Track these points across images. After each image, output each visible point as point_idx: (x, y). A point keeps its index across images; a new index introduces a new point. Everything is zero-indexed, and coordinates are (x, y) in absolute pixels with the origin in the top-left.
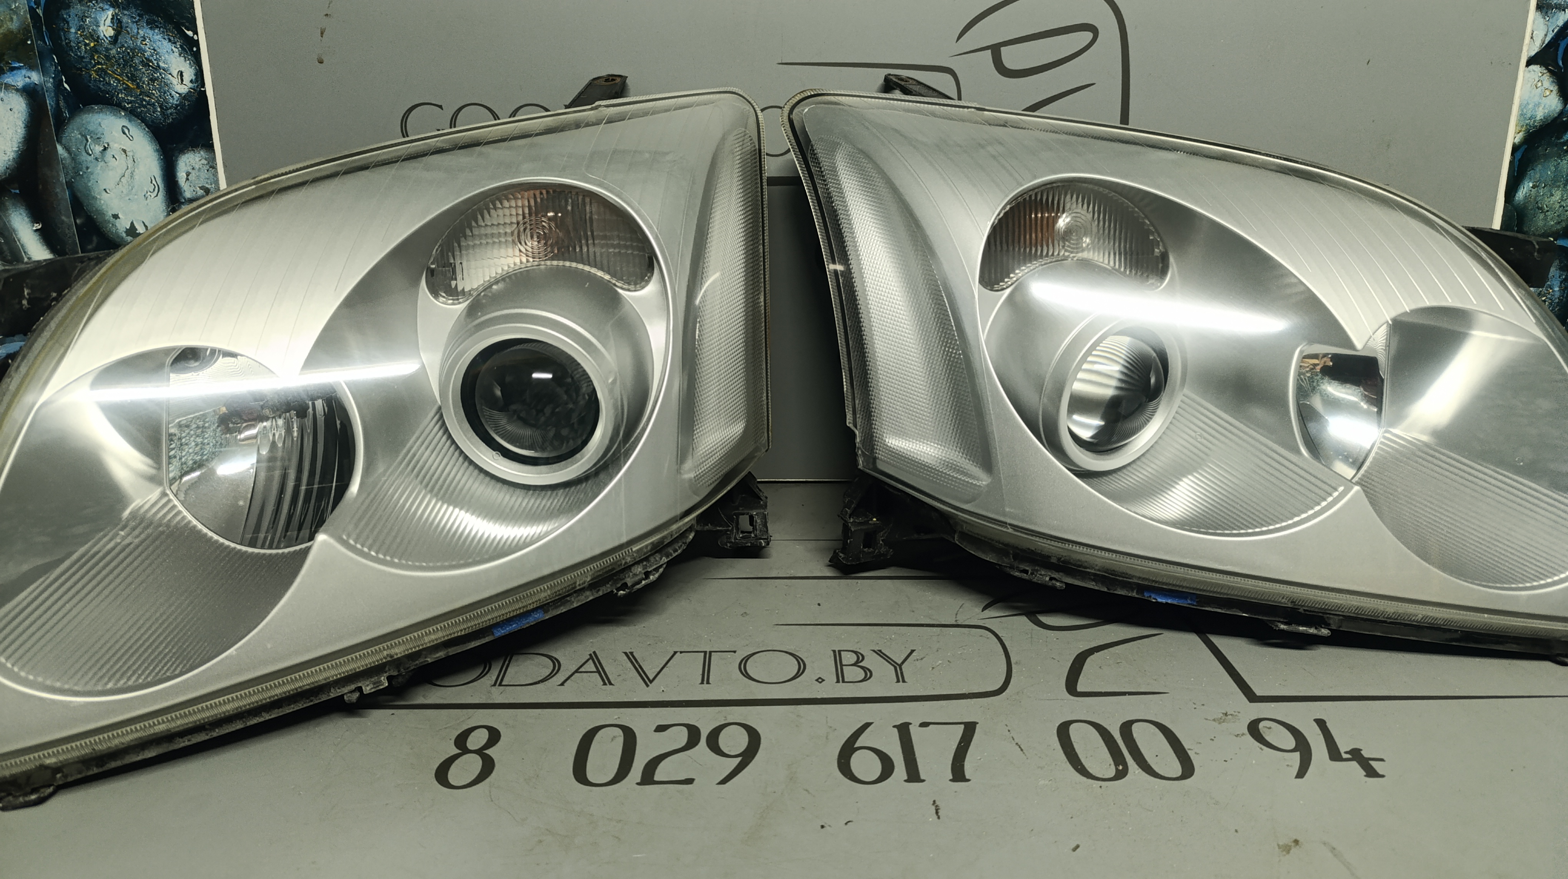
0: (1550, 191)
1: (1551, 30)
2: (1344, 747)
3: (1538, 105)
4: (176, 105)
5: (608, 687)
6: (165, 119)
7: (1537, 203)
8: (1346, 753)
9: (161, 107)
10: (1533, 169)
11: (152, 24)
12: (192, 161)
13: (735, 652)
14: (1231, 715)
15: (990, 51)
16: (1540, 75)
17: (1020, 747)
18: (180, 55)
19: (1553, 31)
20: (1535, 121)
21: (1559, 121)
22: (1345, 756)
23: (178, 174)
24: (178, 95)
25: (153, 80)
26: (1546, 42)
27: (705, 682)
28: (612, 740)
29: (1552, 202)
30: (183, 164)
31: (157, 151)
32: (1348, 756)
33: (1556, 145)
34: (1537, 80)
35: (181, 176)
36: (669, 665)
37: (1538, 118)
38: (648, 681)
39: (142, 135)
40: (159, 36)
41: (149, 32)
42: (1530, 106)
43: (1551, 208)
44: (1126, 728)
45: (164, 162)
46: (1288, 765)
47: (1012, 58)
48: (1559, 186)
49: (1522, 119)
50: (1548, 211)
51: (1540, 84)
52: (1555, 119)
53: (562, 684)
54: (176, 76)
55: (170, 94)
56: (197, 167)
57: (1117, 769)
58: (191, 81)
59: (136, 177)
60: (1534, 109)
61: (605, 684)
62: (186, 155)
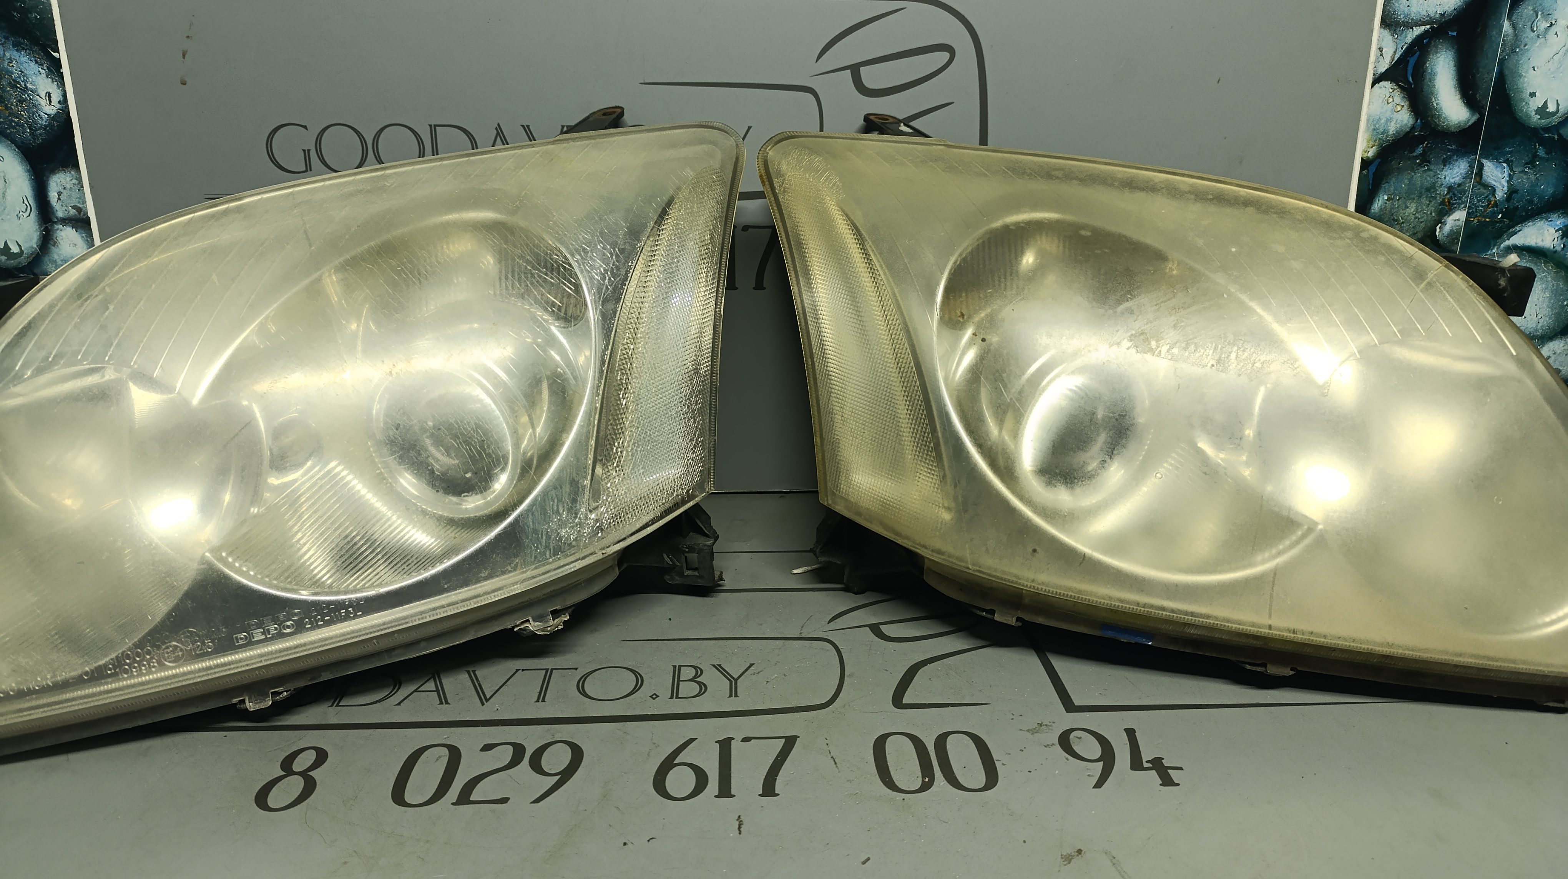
0: (1405, 203)
1: (1400, 46)
2: (1147, 755)
3: (1389, 120)
4: (45, 125)
5: (445, 706)
6: (35, 139)
7: (1392, 215)
8: (1147, 762)
9: (30, 128)
10: (1387, 182)
11: (18, 47)
12: (63, 181)
13: (576, 669)
14: (1046, 725)
15: (849, 71)
16: (1391, 91)
17: (834, 761)
18: (47, 76)
19: (1402, 48)
20: (1387, 136)
21: (1411, 135)
22: (1146, 765)
23: (50, 194)
24: (46, 116)
25: (21, 101)
26: (1396, 59)
27: (540, 700)
28: (437, 760)
29: (1407, 214)
30: (55, 184)
31: (28, 171)
32: (1150, 765)
33: (1409, 159)
34: (1388, 96)
35: (53, 196)
36: (508, 683)
37: (1391, 133)
38: (484, 699)
39: (12, 155)
40: (25, 58)
41: (15, 54)
42: (1382, 121)
43: (1406, 220)
44: (941, 741)
45: (35, 182)
46: (1089, 776)
47: (871, 77)
48: (1414, 199)
49: (1375, 133)
50: (1403, 223)
51: (1391, 100)
52: (1407, 133)
53: (399, 704)
54: (44, 98)
55: (39, 115)
56: (68, 186)
57: (923, 781)
58: (59, 102)
59: (8, 197)
60: (1386, 123)
61: (441, 703)
62: (57, 175)
